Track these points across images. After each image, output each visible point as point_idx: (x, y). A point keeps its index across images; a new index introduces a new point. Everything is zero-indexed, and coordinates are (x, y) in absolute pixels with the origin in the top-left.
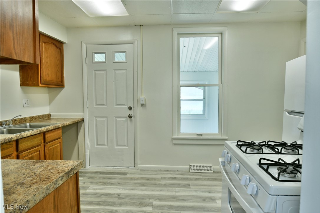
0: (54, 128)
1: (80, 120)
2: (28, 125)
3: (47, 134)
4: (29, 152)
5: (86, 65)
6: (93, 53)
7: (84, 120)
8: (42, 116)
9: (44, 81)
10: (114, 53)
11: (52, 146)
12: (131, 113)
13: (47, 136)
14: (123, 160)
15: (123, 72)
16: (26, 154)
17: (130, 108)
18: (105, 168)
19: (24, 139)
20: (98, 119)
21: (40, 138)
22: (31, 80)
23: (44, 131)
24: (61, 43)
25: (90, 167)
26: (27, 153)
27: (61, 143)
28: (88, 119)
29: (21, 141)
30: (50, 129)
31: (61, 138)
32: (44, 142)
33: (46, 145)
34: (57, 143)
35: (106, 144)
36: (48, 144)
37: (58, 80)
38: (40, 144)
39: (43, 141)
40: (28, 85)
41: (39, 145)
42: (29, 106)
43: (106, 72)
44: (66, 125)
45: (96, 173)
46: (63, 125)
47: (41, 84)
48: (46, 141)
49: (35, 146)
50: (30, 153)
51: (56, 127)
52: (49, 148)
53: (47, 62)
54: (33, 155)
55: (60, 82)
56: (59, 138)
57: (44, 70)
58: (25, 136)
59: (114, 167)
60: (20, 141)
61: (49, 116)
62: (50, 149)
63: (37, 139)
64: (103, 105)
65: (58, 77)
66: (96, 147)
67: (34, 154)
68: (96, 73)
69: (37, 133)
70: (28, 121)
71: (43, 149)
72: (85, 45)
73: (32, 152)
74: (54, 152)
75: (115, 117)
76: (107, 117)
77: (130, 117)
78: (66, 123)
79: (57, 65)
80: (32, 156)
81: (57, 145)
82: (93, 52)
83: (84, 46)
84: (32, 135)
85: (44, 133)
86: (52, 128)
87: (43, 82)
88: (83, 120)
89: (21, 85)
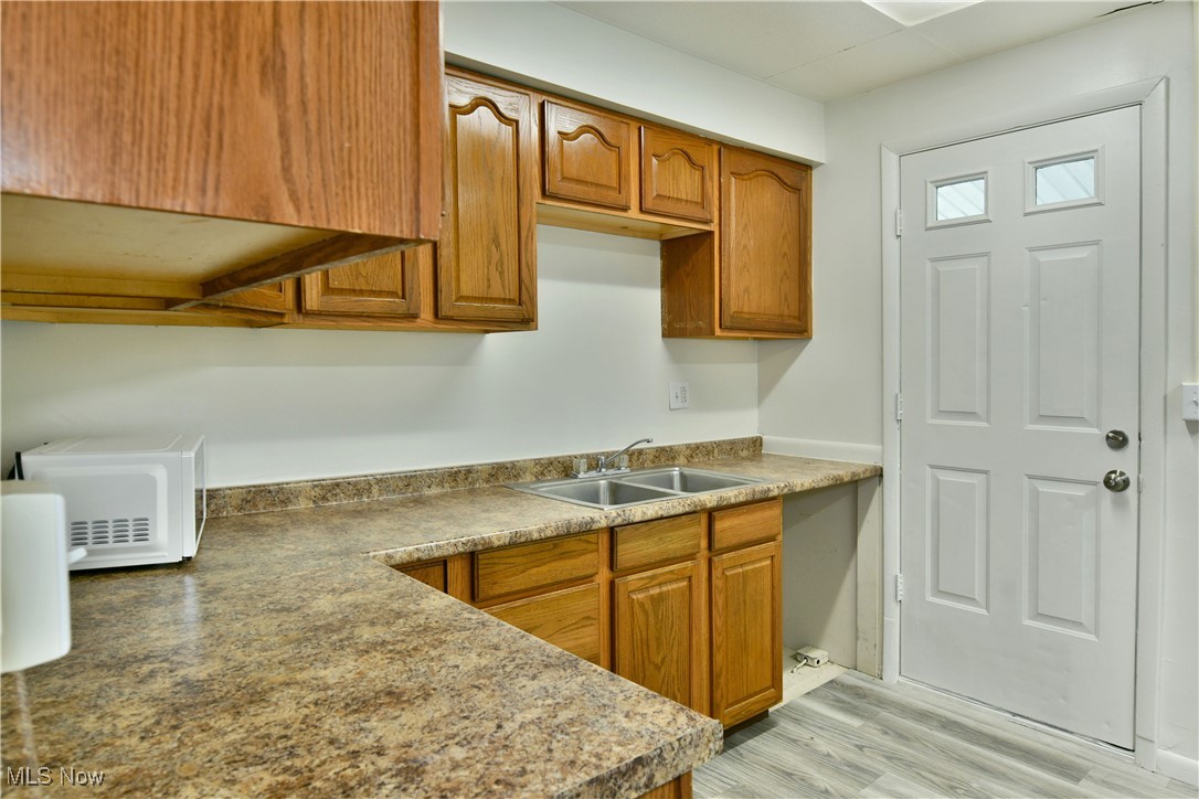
0: (750, 498)
1: (864, 473)
2: (676, 472)
3: (722, 518)
4: (653, 578)
5: (897, 242)
6: (929, 185)
7: (881, 476)
8: (732, 443)
9: (732, 317)
10: (1031, 166)
11: (741, 566)
12: (1123, 462)
13: (719, 526)
14: (1064, 698)
15: (1079, 256)
16: (642, 583)
17: (1117, 441)
18: (969, 707)
19: (637, 529)
20: (944, 476)
21: (692, 530)
22: (692, 318)
23: (709, 505)
24: (804, 167)
25: (901, 679)
26: (646, 581)
27: (775, 559)
28: (898, 472)
29: (625, 533)
30: (733, 501)
31: (780, 538)
32: (710, 547)
33: (716, 559)
34: (760, 556)
35: (978, 594)
36: (725, 556)
37: (786, 312)
38: (695, 554)
39: (704, 543)
40: (683, 334)
41: (691, 557)
42: (687, 404)
43: (989, 263)
44: (797, 490)
45: (923, 716)
46: (786, 490)
47: (720, 327)
48: (717, 545)
49: (675, 558)
50: (654, 583)
51: (758, 496)
52: (728, 573)
53: (745, 247)
54: (665, 589)
55: (795, 317)
56: (772, 539)
57: (733, 278)
58: (637, 519)
59: (1014, 715)
60: (621, 535)
61: (756, 444)
62: (733, 575)
63: (680, 532)
64: (971, 415)
65: (786, 299)
66: (930, 599)
67: (670, 588)
68: (939, 272)
69: (680, 510)
70: (682, 460)
71: (705, 574)
72: (895, 158)
73: (661, 579)
74: (744, 589)
75: (1030, 477)
76: (985, 472)
77: (1115, 484)
78: (802, 481)
79: (785, 255)
80: (660, 594)
81: (757, 565)
82: (929, 180)
83: (891, 160)
84: (662, 518)
85: (711, 514)
86: (742, 499)
87: (727, 322)
88: (878, 474)
89: (664, 336)
